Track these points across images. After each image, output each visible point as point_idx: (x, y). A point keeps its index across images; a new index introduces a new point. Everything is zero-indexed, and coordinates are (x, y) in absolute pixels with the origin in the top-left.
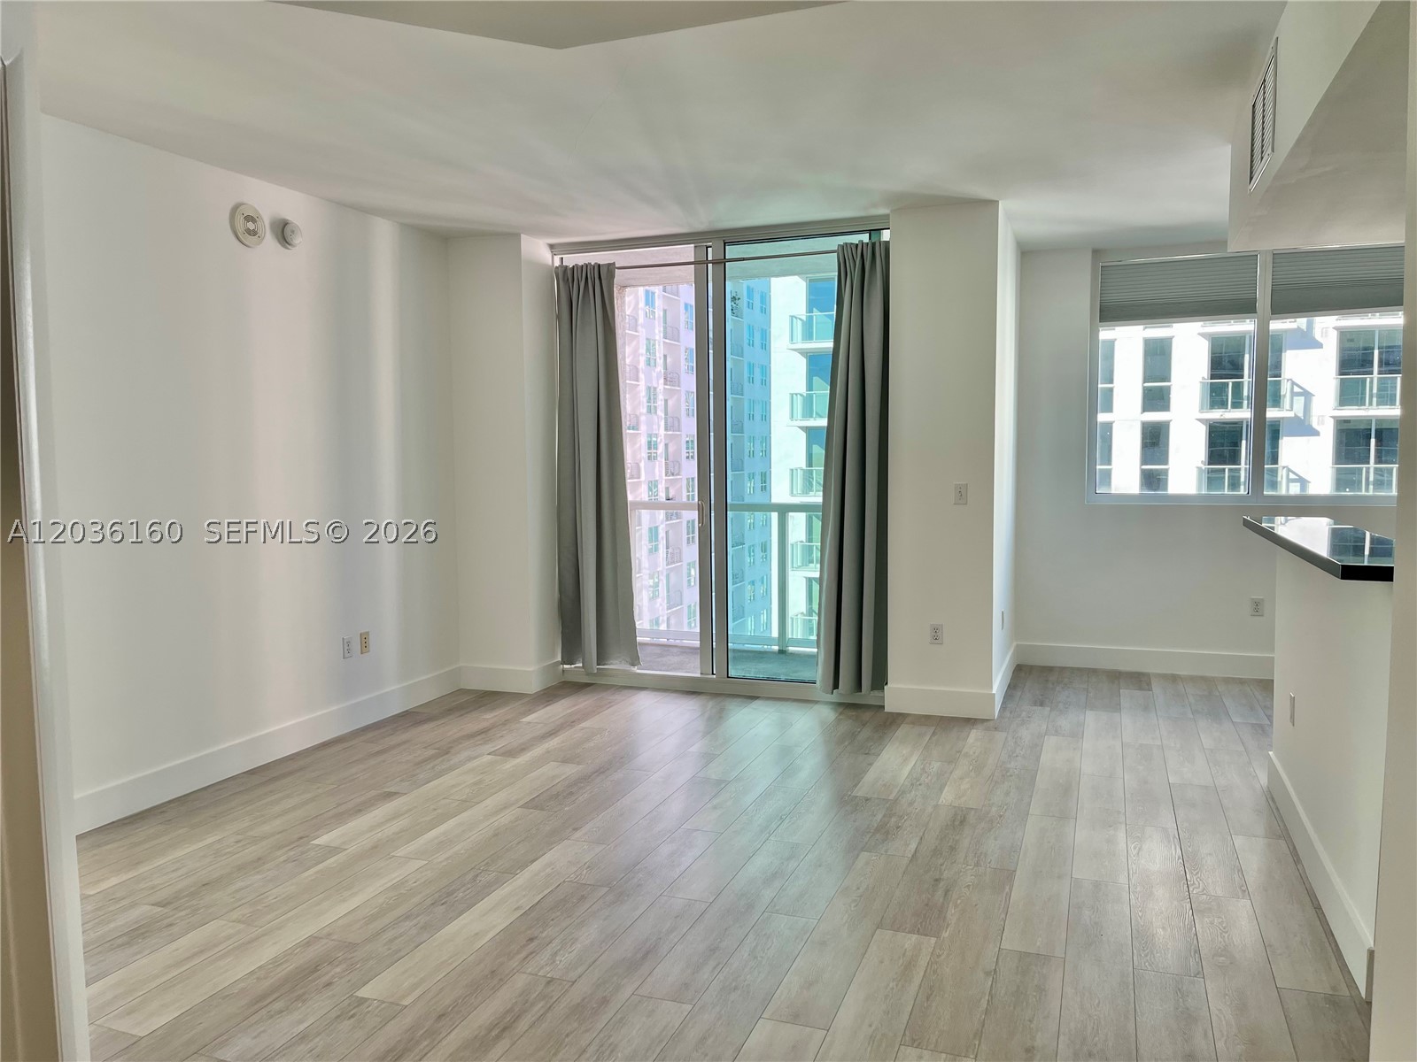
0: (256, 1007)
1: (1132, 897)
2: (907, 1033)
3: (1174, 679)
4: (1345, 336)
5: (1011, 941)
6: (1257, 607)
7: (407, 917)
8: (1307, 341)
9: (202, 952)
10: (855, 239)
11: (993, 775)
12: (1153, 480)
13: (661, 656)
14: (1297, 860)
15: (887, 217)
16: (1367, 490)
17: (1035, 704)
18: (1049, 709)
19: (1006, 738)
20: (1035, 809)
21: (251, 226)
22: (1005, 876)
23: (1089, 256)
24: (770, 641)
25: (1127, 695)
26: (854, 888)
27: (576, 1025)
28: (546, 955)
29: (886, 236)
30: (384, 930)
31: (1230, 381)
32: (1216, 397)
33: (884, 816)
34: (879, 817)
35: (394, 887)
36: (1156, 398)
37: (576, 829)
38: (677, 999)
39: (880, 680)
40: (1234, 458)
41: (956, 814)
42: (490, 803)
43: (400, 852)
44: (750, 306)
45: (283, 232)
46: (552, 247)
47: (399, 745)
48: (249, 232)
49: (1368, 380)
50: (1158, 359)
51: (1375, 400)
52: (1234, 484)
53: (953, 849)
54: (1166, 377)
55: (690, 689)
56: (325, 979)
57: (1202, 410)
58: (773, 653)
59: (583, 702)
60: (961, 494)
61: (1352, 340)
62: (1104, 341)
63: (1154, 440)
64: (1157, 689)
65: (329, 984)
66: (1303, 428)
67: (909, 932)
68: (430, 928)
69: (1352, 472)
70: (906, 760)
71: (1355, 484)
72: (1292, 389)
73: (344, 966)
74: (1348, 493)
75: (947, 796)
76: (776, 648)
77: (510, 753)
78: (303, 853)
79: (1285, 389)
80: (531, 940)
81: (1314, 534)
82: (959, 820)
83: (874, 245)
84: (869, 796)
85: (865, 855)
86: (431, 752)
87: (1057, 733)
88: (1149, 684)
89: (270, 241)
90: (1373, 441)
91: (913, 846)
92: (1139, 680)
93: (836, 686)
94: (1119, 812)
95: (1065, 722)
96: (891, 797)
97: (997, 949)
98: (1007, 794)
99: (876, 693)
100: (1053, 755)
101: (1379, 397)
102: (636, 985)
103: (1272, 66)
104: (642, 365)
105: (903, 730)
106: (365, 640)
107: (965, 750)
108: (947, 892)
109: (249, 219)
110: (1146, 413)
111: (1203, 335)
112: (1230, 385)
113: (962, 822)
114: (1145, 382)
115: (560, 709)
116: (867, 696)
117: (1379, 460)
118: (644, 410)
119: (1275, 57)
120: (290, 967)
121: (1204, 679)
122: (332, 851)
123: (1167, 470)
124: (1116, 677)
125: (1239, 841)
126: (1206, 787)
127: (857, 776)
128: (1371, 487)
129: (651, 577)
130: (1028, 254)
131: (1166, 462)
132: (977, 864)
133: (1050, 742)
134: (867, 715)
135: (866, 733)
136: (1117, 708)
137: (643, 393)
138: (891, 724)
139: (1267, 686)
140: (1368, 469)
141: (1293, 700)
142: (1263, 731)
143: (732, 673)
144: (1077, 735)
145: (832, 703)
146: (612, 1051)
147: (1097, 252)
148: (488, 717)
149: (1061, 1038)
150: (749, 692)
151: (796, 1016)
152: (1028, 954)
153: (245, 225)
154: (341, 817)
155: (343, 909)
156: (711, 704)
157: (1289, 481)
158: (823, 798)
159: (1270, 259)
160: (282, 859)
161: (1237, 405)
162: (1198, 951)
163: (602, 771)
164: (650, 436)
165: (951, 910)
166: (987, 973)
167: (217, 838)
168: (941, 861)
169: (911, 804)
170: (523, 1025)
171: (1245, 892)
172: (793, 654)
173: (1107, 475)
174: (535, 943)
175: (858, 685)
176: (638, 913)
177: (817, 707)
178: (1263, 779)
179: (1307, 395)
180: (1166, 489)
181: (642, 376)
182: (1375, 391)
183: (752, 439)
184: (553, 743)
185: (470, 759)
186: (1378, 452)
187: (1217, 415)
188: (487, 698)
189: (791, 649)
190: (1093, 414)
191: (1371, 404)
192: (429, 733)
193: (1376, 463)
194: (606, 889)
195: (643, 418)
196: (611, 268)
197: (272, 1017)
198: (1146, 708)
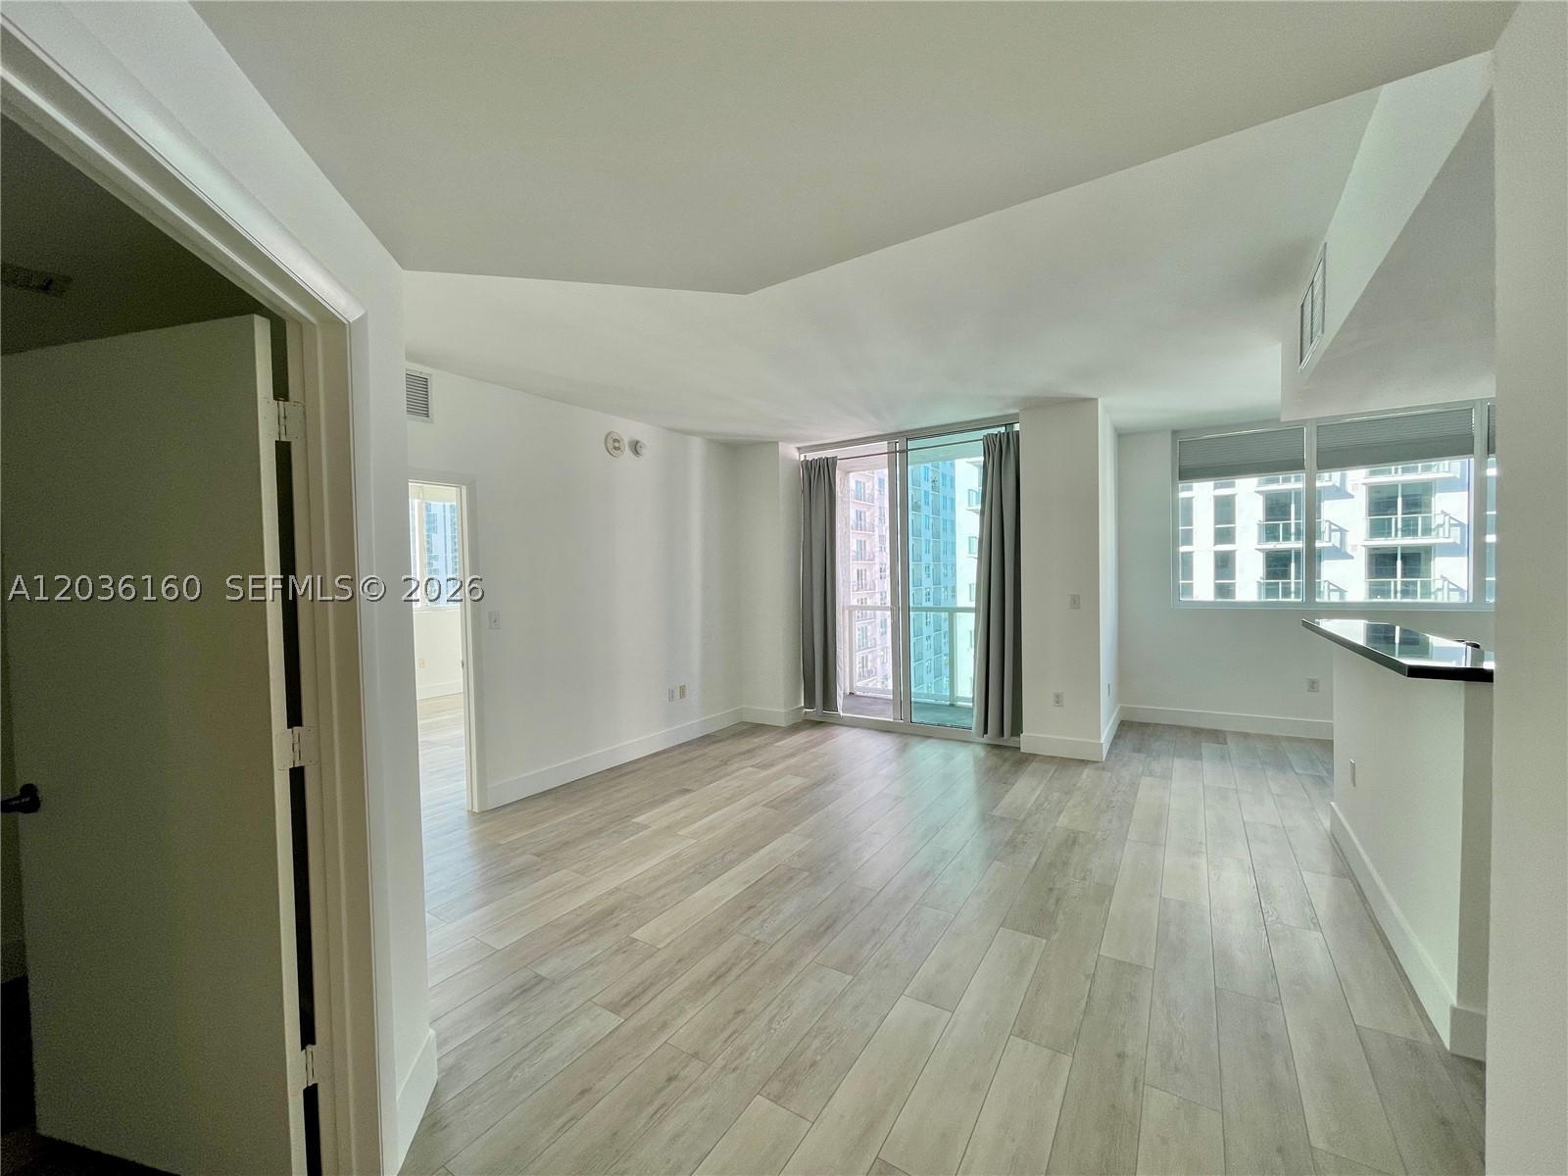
0: (569, 937)
1: (1213, 918)
2: (1017, 1023)
3: (1245, 736)
4: (1373, 490)
5: (1108, 950)
6: (1313, 685)
7: (676, 880)
8: (1340, 493)
9: (551, 891)
10: (995, 431)
11: (1099, 805)
12: (1224, 590)
13: (871, 704)
14: (1364, 900)
15: (1017, 414)
16: (1395, 597)
17: (1134, 751)
18: (1144, 755)
19: (1110, 778)
20: (1132, 836)
21: (617, 445)
22: (1105, 892)
23: (1169, 436)
24: (943, 697)
25: (1208, 748)
26: (985, 891)
27: (768, 981)
28: (756, 923)
29: (1017, 427)
30: (659, 889)
31: (1281, 523)
32: (1270, 533)
33: (1014, 833)
34: (1010, 833)
35: (674, 857)
36: (1224, 535)
37: (796, 825)
38: (842, 968)
39: (1017, 729)
40: (1285, 575)
41: (1068, 836)
42: (744, 801)
43: (681, 833)
44: (944, 485)
45: (636, 447)
46: (799, 449)
47: (699, 757)
48: (615, 448)
49: (1393, 520)
50: (1225, 510)
51: (1399, 533)
52: (1286, 593)
53: (1065, 864)
54: (1232, 520)
55: (884, 729)
56: (615, 921)
57: (1259, 542)
58: (947, 706)
59: (816, 734)
60: (1075, 602)
61: (1378, 492)
62: (1182, 499)
63: (1224, 564)
64: (1231, 744)
65: (616, 925)
66: (1339, 553)
67: (1025, 932)
68: (688, 891)
69: (1383, 584)
70: (1034, 790)
71: (1385, 593)
72: (1330, 527)
73: (629, 912)
74: (1379, 600)
75: (1063, 821)
76: (948, 703)
77: (764, 766)
78: (625, 827)
79: (1324, 527)
80: (751, 908)
81: (1355, 631)
82: (1071, 841)
83: (1008, 434)
84: (1003, 816)
85: (997, 863)
86: (716, 763)
87: (1151, 774)
88: (1225, 740)
89: (628, 452)
90: (1399, 562)
91: (1034, 859)
92: (1217, 736)
93: (986, 731)
94: (1201, 843)
95: (1157, 767)
96: (1021, 818)
97: (1096, 955)
98: (1110, 822)
99: (1016, 738)
100: (1147, 791)
101: (1403, 531)
102: (815, 954)
103: (1321, 267)
104: (876, 522)
105: (1033, 766)
106: (683, 690)
107: (1079, 784)
108: (1058, 901)
109: (615, 441)
110: (1218, 546)
111: (1259, 492)
112: (1281, 526)
113: (1074, 842)
114: (1216, 524)
115: (801, 738)
116: (1007, 739)
117: (1404, 575)
118: (878, 549)
119: (1323, 260)
120: (598, 908)
121: (1271, 737)
122: (645, 827)
123: (1234, 584)
124: (1197, 732)
125: (1307, 877)
126: (1275, 827)
127: (996, 800)
128: (1399, 595)
129: (882, 650)
130: (1122, 436)
131: (1233, 578)
132: (1084, 879)
133: (1145, 781)
134: (1007, 754)
135: (1006, 766)
136: (1199, 757)
137: (877, 539)
138: (1025, 761)
139: (1327, 745)
140: (1396, 582)
141: (1353, 766)
142: (1323, 781)
143: (913, 720)
144: (1166, 776)
145: (982, 744)
146: (789, 1007)
147: (1175, 433)
148: (757, 741)
149: (1150, 1047)
150: (925, 733)
151: (929, 996)
152: (1121, 963)
153: (613, 445)
154: (654, 804)
155: (639, 870)
156: (898, 740)
157: (1330, 590)
158: (971, 814)
159: (1314, 429)
160: (613, 830)
161: (1287, 538)
162: (1275, 976)
163: (818, 784)
164: (881, 564)
165: (1061, 917)
166: (1087, 976)
167: (580, 812)
168: (1056, 873)
169: (1035, 825)
170: (731, 977)
171: (1317, 925)
172: (959, 707)
173: (1189, 589)
174: (752, 911)
175: (1002, 733)
176: (826, 894)
177: (971, 746)
178: (1327, 824)
179: (1342, 531)
180: (1234, 598)
181: (876, 529)
182: (1400, 526)
183: (946, 566)
184: (792, 761)
185: (738, 770)
186: (1403, 569)
187: (1271, 546)
188: (757, 728)
189: (959, 703)
190: (1176, 545)
191: (1396, 535)
192: (715, 750)
193: (1402, 577)
194: (807, 873)
195: (877, 554)
196: (834, 459)
197: (577, 945)
198: (1223, 758)
